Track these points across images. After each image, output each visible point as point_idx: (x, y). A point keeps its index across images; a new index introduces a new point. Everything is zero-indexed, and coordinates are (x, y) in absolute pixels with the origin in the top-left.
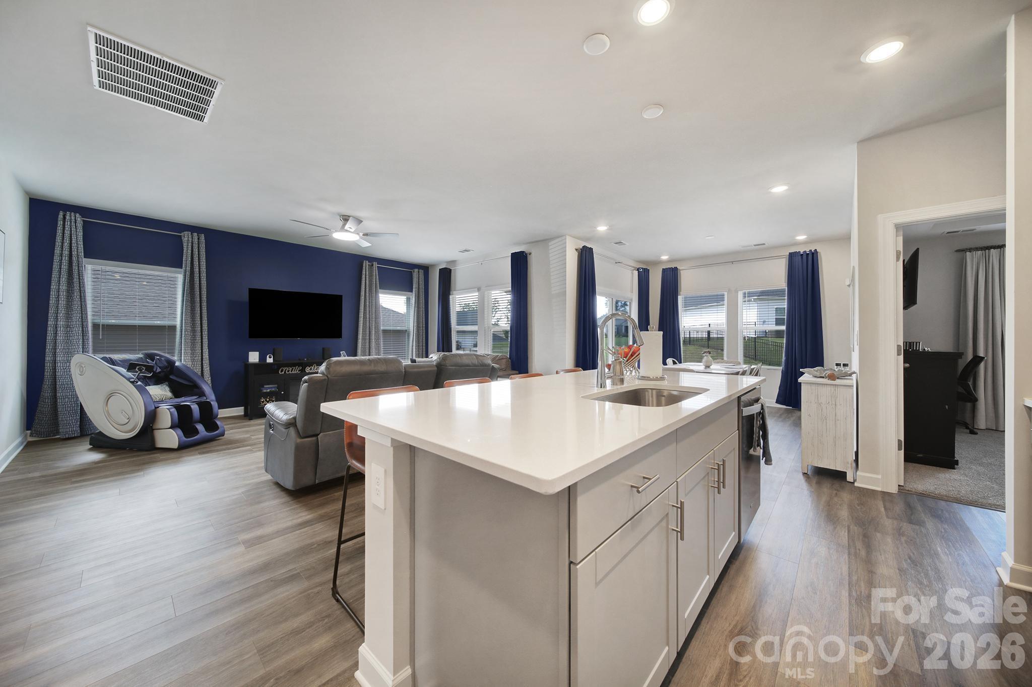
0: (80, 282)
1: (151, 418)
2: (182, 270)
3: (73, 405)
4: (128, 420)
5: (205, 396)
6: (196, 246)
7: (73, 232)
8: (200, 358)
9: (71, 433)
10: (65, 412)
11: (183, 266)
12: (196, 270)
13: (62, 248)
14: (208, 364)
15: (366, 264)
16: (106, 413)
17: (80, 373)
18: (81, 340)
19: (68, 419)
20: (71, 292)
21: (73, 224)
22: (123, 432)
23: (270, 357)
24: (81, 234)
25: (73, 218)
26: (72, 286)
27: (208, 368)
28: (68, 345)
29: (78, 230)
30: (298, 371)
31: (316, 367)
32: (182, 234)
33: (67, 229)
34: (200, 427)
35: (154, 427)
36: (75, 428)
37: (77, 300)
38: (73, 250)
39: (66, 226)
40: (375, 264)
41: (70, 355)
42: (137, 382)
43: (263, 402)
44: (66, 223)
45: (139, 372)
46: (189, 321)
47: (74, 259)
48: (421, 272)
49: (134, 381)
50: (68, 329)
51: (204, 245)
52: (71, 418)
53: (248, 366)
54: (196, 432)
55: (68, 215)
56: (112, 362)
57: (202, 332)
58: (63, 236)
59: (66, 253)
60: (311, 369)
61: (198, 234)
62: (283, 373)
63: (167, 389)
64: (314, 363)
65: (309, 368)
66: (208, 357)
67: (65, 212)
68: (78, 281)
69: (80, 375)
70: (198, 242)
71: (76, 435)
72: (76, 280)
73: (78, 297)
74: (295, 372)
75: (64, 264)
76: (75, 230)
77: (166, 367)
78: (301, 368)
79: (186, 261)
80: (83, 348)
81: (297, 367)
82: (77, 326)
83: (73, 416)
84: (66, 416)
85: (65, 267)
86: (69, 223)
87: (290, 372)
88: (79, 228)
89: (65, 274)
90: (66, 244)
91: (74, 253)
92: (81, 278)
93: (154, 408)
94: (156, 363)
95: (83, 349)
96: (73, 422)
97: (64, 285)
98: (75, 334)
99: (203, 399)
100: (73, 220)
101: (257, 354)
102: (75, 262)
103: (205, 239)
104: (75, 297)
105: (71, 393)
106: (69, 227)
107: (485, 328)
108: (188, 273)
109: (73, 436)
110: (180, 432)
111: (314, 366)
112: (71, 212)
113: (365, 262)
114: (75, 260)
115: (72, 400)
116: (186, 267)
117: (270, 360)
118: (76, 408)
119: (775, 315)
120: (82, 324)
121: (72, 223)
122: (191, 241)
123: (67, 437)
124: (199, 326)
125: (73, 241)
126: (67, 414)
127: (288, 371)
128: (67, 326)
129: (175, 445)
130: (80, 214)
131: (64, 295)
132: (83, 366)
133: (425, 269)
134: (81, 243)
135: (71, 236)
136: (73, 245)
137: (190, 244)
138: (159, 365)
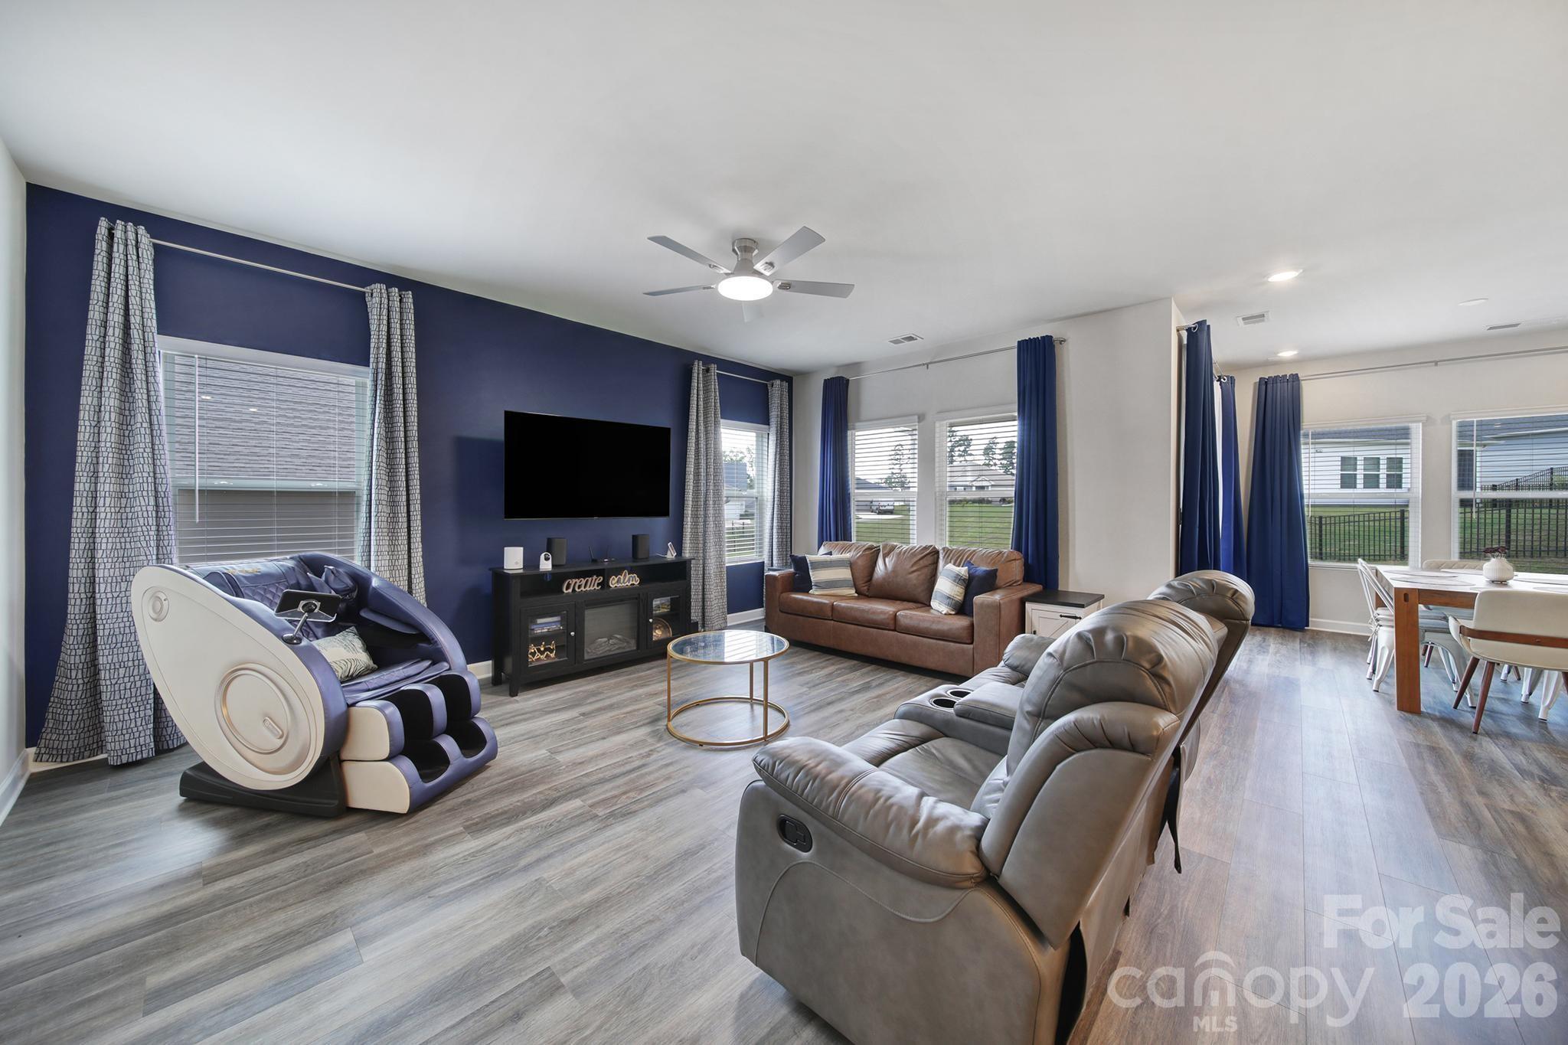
0: (148, 391)
1: (339, 732)
2: (369, 370)
3: (138, 684)
4: (280, 742)
5: (447, 661)
6: (396, 316)
7: (131, 269)
8: (406, 561)
9: (133, 750)
10: (119, 702)
11: (372, 360)
12: (397, 370)
13: (107, 307)
14: (422, 575)
15: (698, 368)
16: (222, 720)
17: (155, 616)
18: (153, 528)
19: (127, 717)
20: (127, 413)
21: (131, 250)
22: (266, 772)
23: (547, 559)
24: (149, 276)
25: (131, 236)
26: (131, 400)
27: (422, 585)
28: (123, 540)
29: (143, 266)
30: (596, 587)
31: (628, 576)
32: (367, 290)
33: (117, 261)
34: (449, 744)
35: (345, 755)
36: (142, 739)
37: (143, 431)
38: (131, 312)
39: (115, 255)
40: (714, 369)
41: (127, 565)
42: (300, 640)
43: (533, 654)
44: (115, 246)
45: (306, 615)
46: (384, 483)
47: (135, 334)
48: (786, 384)
49: (292, 638)
50: (124, 501)
51: (411, 316)
52: (132, 715)
53: (500, 577)
54: (443, 760)
55: (120, 227)
56: (231, 585)
57: (408, 505)
58: (109, 279)
59: (116, 318)
60: (618, 582)
61: (399, 291)
62: (570, 590)
63: (358, 643)
64: (624, 569)
65: (616, 579)
66: (421, 560)
67: (112, 220)
68: (144, 386)
69: (156, 620)
70: (401, 308)
71: (145, 756)
72: (139, 384)
73: (145, 425)
74: (592, 588)
75: (112, 345)
76: (135, 264)
77: (350, 591)
78: (602, 578)
79: (378, 348)
80: (158, 547)
81: (595, 577)
82: (145, 493)
83: (137, 709)
84: (121, 712)
85: (113, 352)
86: (122, 247)
87: (582, 588)
88: (146, 261)
89: (114, 370)
90: (116, 297)
91: (135, 320)
92: (151, 379)
93: (343, 707)
94: (327, 581)
95: (158, 550)
96: (139, 724)
97: (113, 396)
98: (140, 513)
99: (442, 669)
100: (132, 242)
101: (520, 550)
102: (138, 341)
103: (414, 304)
104: (139, 425)
105: (131, 655)
106: (122, 256)
107: (935, 493)
108: (381, 376)
109: (139, 757)
110: (407, 764)
111: (625, 576)
112: (126, 222)
113: (696, 363)
114: (136, 336)
115: (136, 672)
116: (377, 362)
117: (546, 565)
118: (143, 689)
119: (1340, 468)
120: (156, 491)
121: (130, 247)
122: (386, 306)
123: (124, 761)
124: (404, 493)
125: (133, 292)
126: (124, 706)
127: (579, 587)
128: (121, 495)
129: (402, 805)
130: (148, 230)
131: (113, 419)
132: (163, 597)
133: (788, 378)
134: (150, 296)
135: (127, 281)
136: (132, 300)
137: (385, 312)
138: (337, 587)
